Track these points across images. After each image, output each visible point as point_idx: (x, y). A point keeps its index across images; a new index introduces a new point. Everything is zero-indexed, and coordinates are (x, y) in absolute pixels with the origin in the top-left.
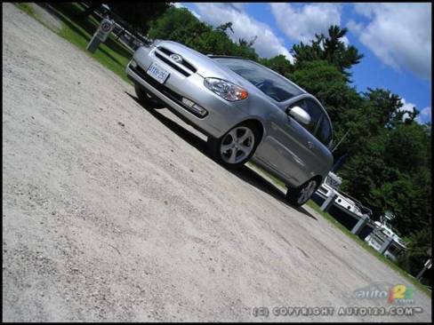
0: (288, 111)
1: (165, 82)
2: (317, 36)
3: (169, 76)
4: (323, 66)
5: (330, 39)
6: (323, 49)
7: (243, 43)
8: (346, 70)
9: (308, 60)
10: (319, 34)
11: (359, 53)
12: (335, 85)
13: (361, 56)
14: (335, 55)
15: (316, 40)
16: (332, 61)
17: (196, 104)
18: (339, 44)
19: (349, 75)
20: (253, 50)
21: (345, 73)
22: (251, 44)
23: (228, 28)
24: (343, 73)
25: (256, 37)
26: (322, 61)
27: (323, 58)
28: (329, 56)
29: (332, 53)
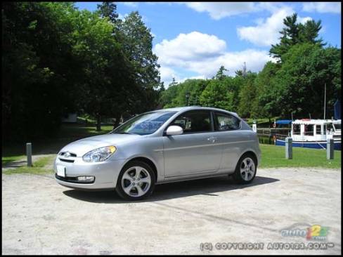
0: (165, 134)
1: (65, 174)
2: (281, 33)
3: (65, 169)
4: (298, 48)
5: (289, 29)
6: (290, 38)
7: (240, 73)
8: (316, 39)
9: (284, 52)
10: (282, 30)
11: (316, 22)
12: (315, 54)
13: (319, 23)
14: (301, 35)
15: (282, 36)
16: (302, 41)
17: (86, 176)
18: (297, 26)
19: (320, 41)
20: (250, 72)
21: (316, 42)
22: (245, 69)
23: (224, 71)
24: (315, 42)
25: (245, 63)
26: (294, 46)
27: (294, 44)
28: (297, 40)
29: (297, 36)
